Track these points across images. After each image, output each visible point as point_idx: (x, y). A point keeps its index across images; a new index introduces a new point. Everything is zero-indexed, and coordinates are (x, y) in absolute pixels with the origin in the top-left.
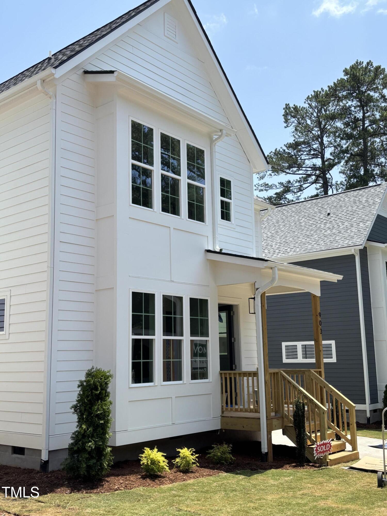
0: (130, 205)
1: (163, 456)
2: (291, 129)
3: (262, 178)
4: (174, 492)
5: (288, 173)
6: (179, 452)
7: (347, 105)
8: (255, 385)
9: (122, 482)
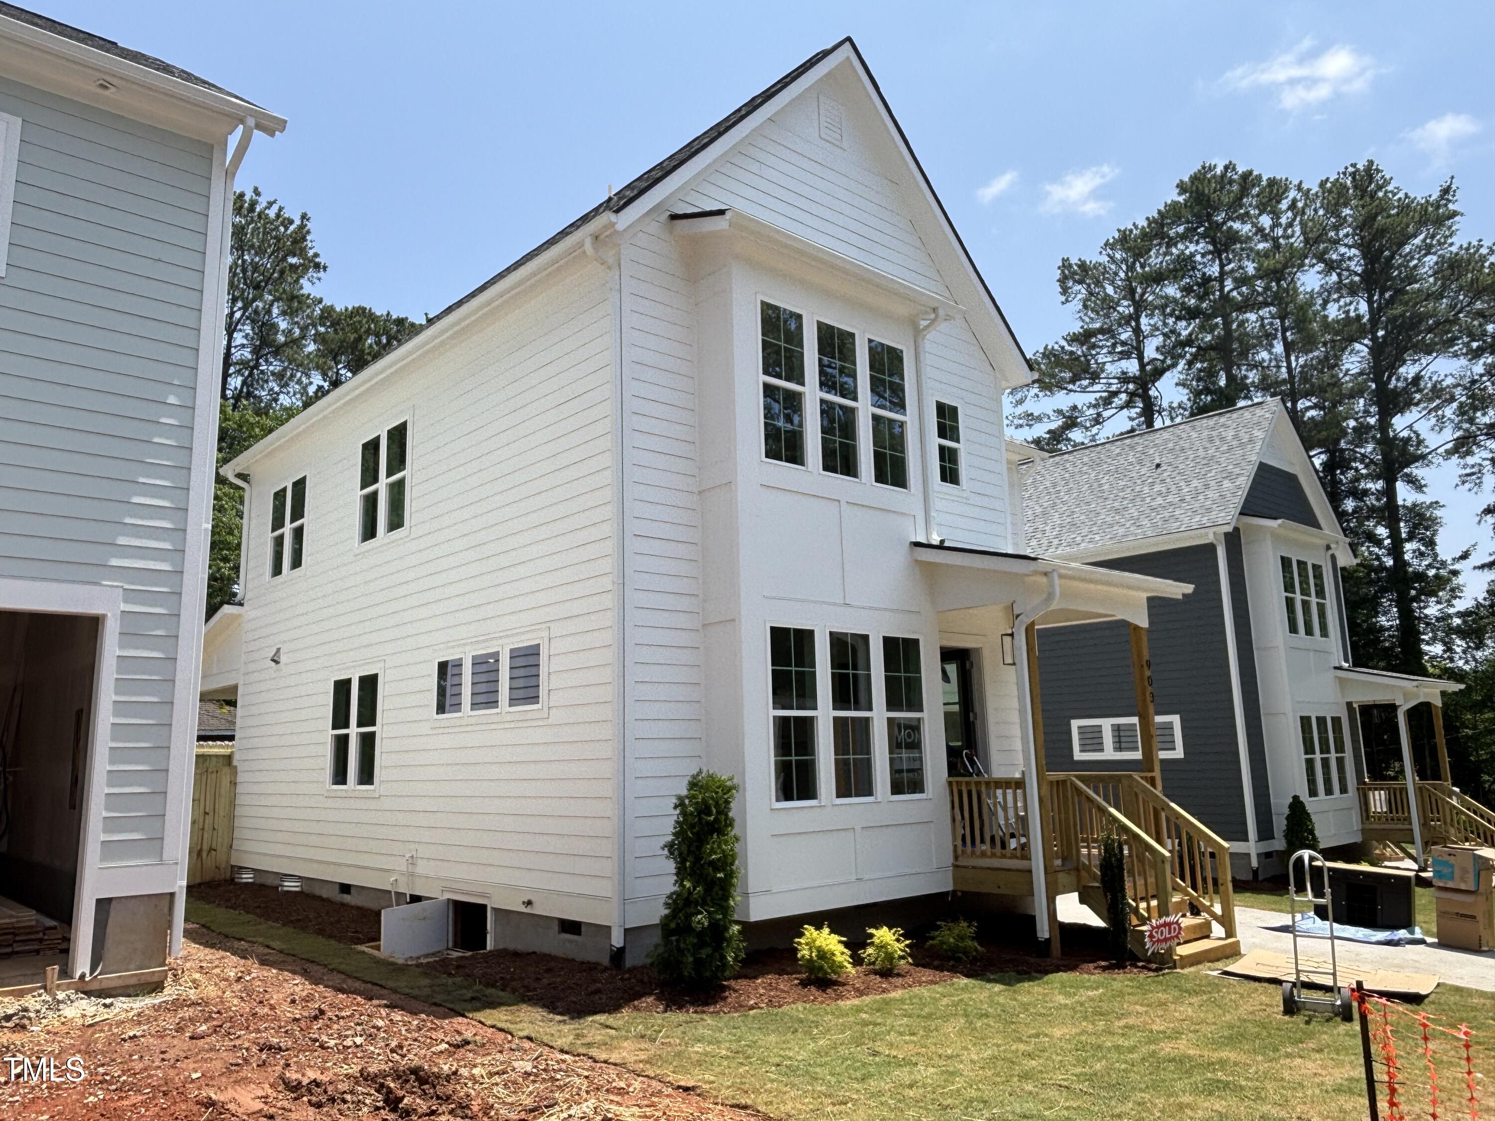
0: (762, 461)
1: (840, 942)
2: (1076, 304)
3: (1020, 402)
4: (864, 1016)
5: (1071, 391)
6: (871, 936)
7: (1187, 252)
8: (1019, 804)
9: (762, 991)
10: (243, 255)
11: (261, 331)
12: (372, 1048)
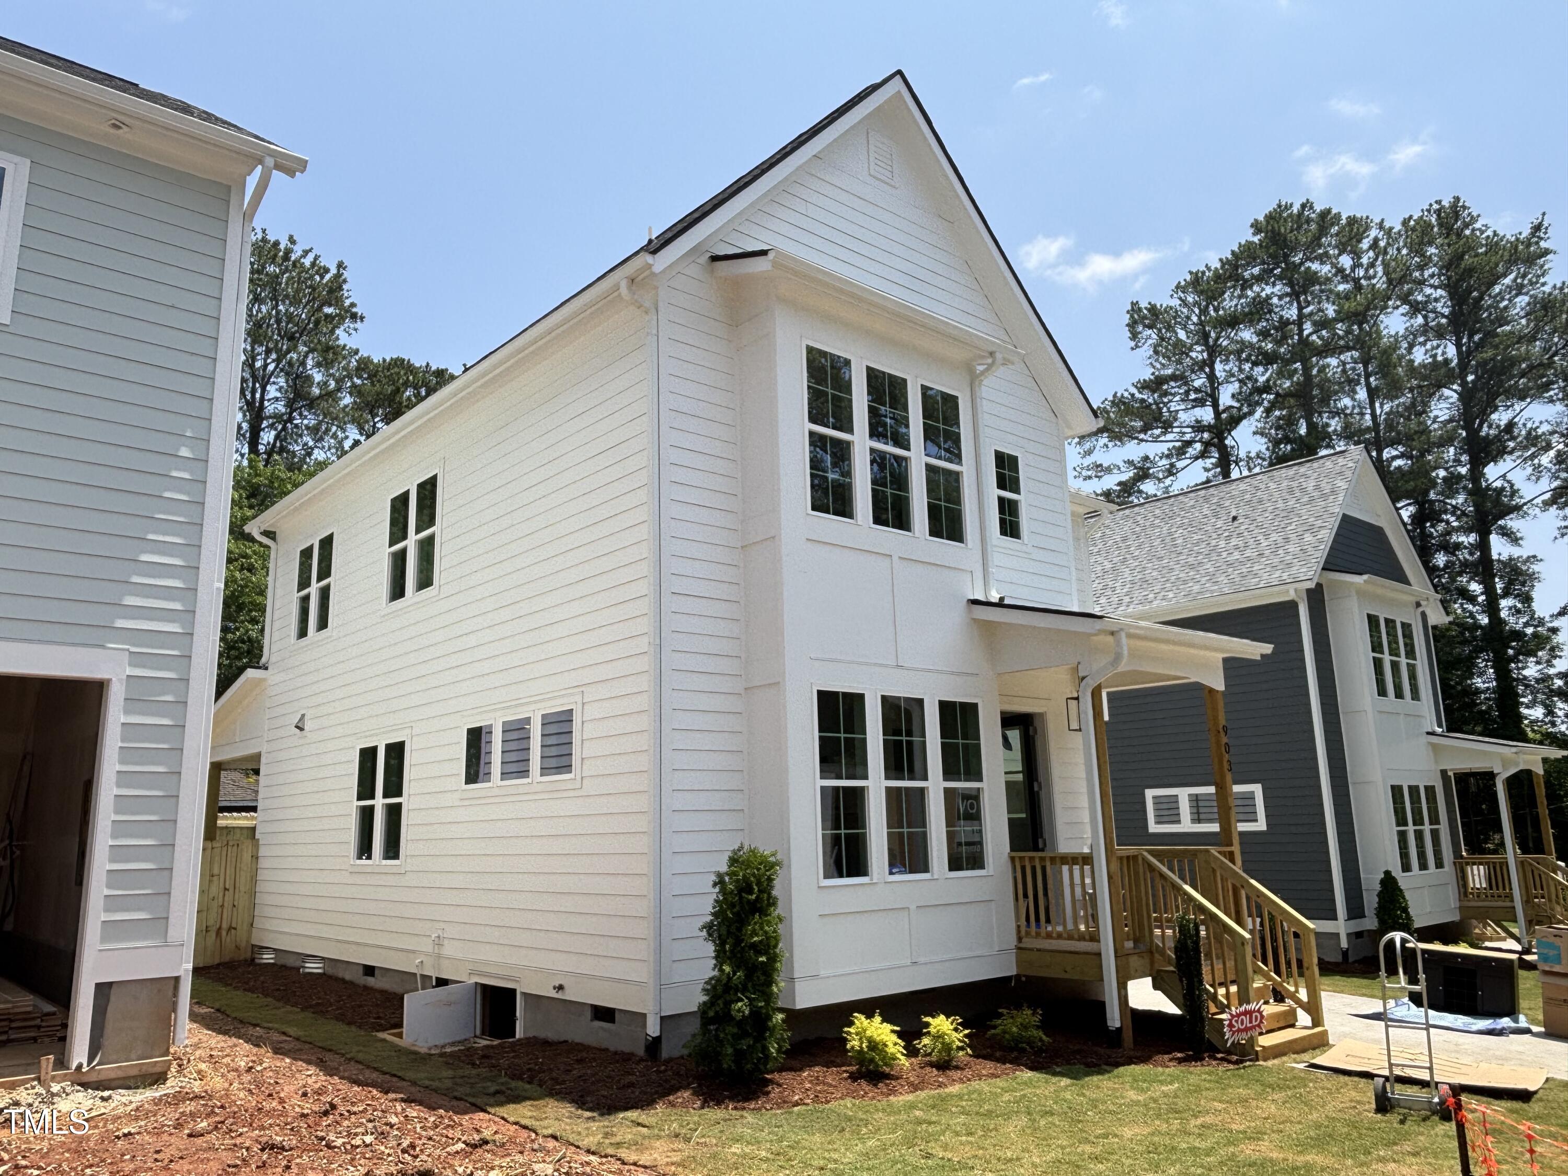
0: (808, 514)
1: (893, 1031)
2: (1146, 350)
3: (1089, 452)
4: (917, 1113)
5: (1142, 440)
6: (927, 1025)
7: (1263, 294)
8: (1088, 881)
9: (808, 1085)
10: (277, 305)
11: (295, 384)
12: (382, 1148)
